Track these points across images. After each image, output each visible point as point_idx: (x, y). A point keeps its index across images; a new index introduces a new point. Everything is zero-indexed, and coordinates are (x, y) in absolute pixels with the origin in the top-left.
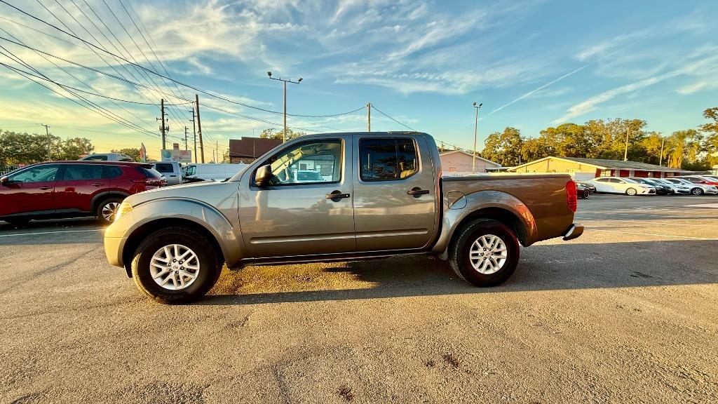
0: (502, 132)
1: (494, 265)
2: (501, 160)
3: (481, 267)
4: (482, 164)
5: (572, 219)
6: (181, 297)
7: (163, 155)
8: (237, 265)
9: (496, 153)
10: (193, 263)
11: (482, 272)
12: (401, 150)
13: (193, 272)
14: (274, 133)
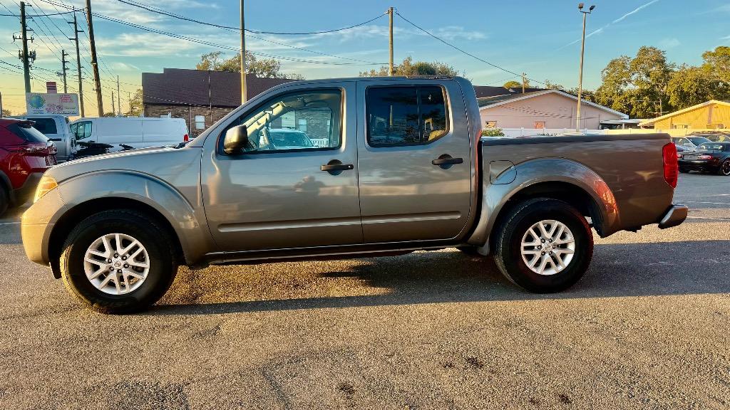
0: (634, 56)
1: (557, 263)
2: (630, 106)
3: (537, 265)
4: (595, 114)
5: (670, 198)
6: (126, 303)
7: (29, 102)
8: (200, 262)
9: (621, 93)
10: (140, 258)
11: (539, 272)
12: (425, 101)
13: (140, 270)
14: (222, 61)
